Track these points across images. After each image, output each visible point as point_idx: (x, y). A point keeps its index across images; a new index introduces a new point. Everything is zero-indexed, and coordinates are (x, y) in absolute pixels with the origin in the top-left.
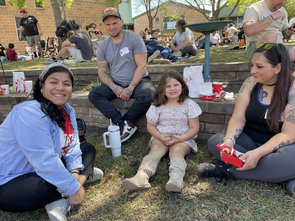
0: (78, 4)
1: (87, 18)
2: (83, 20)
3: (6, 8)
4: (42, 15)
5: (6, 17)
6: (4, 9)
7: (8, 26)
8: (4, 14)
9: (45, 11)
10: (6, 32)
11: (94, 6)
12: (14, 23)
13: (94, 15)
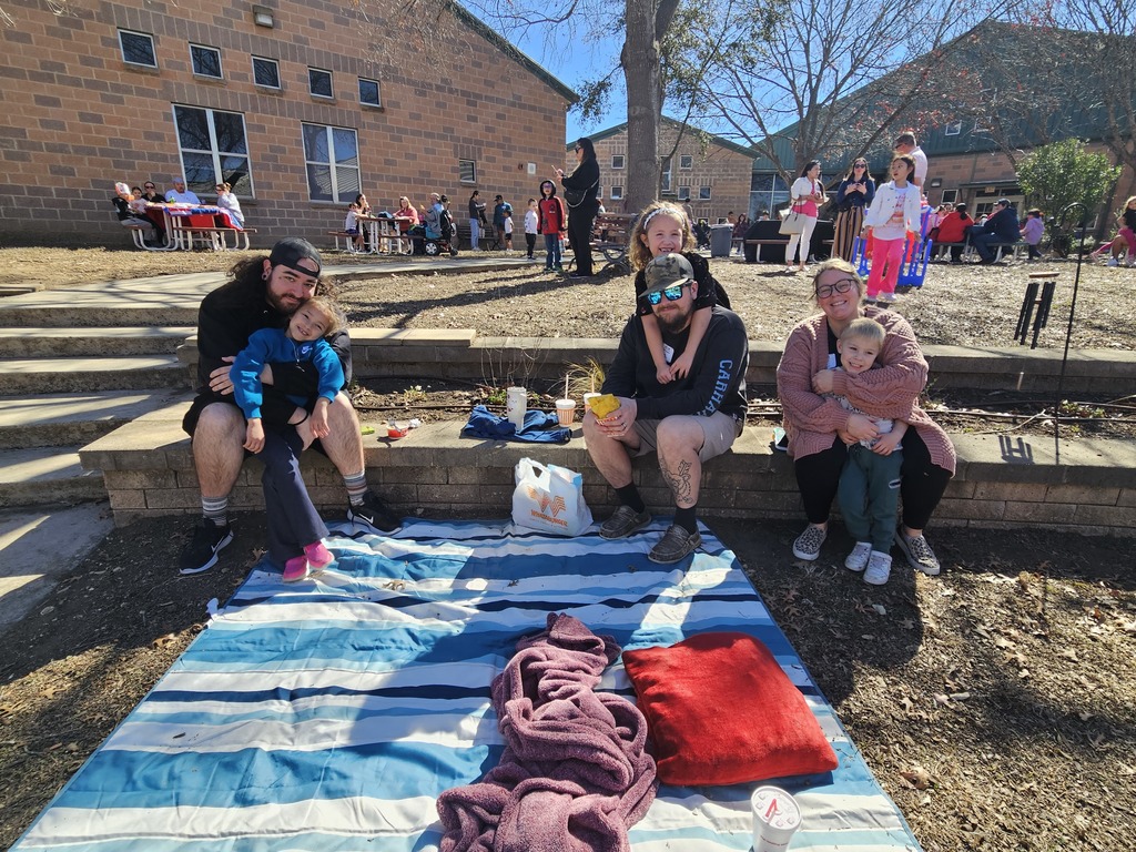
0: (469, 103)
1: (490, 145)
2: (479, 149)
3: (281, 93)
4: (376, 127)
5: (279, 122)
6: (273, 95)
7: (283, 151)
8: (274, 113)
9: (383, 115)
10: (278, 168)
11: (509, 112)
12: (298, 143)
13: (505, 139)
